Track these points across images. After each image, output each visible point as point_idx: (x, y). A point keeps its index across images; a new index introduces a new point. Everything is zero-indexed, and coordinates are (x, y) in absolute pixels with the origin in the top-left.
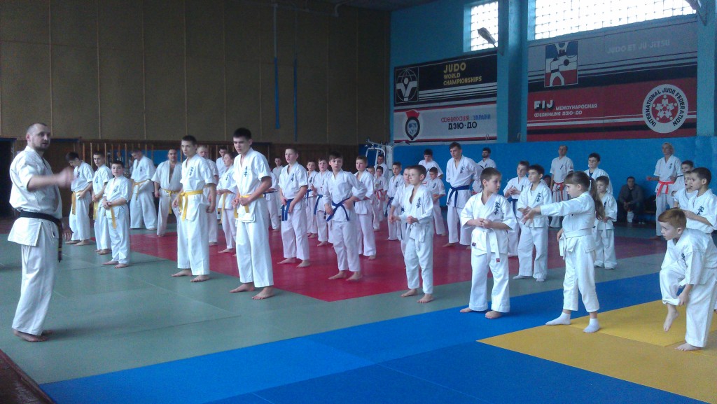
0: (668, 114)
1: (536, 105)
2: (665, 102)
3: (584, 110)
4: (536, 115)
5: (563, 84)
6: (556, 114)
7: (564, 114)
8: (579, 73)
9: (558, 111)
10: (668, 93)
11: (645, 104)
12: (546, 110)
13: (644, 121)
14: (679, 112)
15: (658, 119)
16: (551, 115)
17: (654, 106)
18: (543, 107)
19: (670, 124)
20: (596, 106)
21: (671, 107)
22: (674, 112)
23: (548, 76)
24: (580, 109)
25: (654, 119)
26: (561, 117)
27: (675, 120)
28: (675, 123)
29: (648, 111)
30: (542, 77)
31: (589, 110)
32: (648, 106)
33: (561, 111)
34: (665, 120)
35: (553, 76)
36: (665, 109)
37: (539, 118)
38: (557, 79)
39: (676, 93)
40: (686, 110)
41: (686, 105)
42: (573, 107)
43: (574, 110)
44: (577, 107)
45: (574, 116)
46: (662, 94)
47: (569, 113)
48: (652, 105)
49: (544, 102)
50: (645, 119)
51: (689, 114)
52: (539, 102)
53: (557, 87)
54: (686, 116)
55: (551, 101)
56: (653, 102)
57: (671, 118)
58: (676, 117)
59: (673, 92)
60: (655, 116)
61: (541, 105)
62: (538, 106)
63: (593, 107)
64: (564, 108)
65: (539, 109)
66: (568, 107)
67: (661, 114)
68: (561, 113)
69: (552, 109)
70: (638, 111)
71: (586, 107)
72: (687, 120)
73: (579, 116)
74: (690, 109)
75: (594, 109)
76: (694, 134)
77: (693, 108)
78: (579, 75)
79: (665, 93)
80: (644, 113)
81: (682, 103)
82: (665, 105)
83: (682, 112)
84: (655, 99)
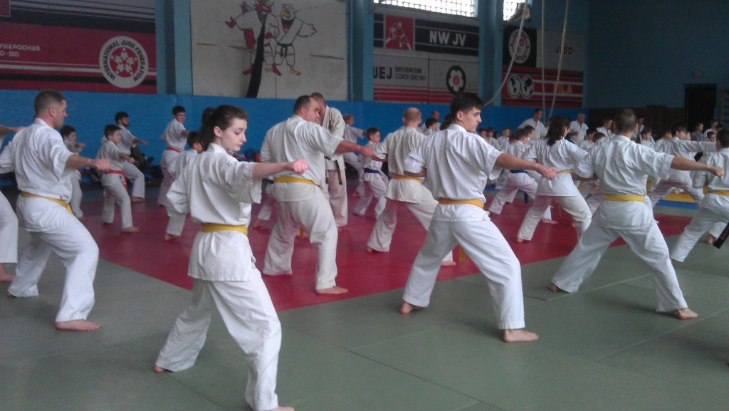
0: (128, 69)
2: (124, 55)
3: (21, 52)
10: (127, 47)
11: (102, 55)
13: (102, 74)
14: (139, 67)
15: (117, 72)
17: (112, 58)
19: (131, 79)
20: (38, 48)
21: (131, 61)
22: (134, 67)
24: (16, 50)
25: (112, 72)
27: (135, 75)
28: (135, 79)
29: (105, 62)
31: (30, 52)
32: (106, 57)
34: (124, 74)
36: (124, 62)
39: (135, 47)
40: (146, 66)
41: (146, 61)
42: (5, 46)
43: (7, 50)
44: (10, 47)
45: (6, 57)
46: (121, 46)
48: (110, 56)
50: (102, 70)
51: (149, 71)
54: (146, 73)
56: (111, 53)
57: (132, 73)
58: (137, 72)
59: (132, 46)
60: (115, 69)
63: (34, 49)
67: (120, 68)
70: (94, 61)
71: (24, 47)
72: (147, 76)
73: (14, 58)
74: (150, 66)
75: (36, 52)
76: (155, 92)
77: (153, 64)
78: (12, 6)
79: (124, 46)
80: (101, 64)
81: (142, 59)
82: (124, 59)
83: (142, 68)
84: (113, 50)
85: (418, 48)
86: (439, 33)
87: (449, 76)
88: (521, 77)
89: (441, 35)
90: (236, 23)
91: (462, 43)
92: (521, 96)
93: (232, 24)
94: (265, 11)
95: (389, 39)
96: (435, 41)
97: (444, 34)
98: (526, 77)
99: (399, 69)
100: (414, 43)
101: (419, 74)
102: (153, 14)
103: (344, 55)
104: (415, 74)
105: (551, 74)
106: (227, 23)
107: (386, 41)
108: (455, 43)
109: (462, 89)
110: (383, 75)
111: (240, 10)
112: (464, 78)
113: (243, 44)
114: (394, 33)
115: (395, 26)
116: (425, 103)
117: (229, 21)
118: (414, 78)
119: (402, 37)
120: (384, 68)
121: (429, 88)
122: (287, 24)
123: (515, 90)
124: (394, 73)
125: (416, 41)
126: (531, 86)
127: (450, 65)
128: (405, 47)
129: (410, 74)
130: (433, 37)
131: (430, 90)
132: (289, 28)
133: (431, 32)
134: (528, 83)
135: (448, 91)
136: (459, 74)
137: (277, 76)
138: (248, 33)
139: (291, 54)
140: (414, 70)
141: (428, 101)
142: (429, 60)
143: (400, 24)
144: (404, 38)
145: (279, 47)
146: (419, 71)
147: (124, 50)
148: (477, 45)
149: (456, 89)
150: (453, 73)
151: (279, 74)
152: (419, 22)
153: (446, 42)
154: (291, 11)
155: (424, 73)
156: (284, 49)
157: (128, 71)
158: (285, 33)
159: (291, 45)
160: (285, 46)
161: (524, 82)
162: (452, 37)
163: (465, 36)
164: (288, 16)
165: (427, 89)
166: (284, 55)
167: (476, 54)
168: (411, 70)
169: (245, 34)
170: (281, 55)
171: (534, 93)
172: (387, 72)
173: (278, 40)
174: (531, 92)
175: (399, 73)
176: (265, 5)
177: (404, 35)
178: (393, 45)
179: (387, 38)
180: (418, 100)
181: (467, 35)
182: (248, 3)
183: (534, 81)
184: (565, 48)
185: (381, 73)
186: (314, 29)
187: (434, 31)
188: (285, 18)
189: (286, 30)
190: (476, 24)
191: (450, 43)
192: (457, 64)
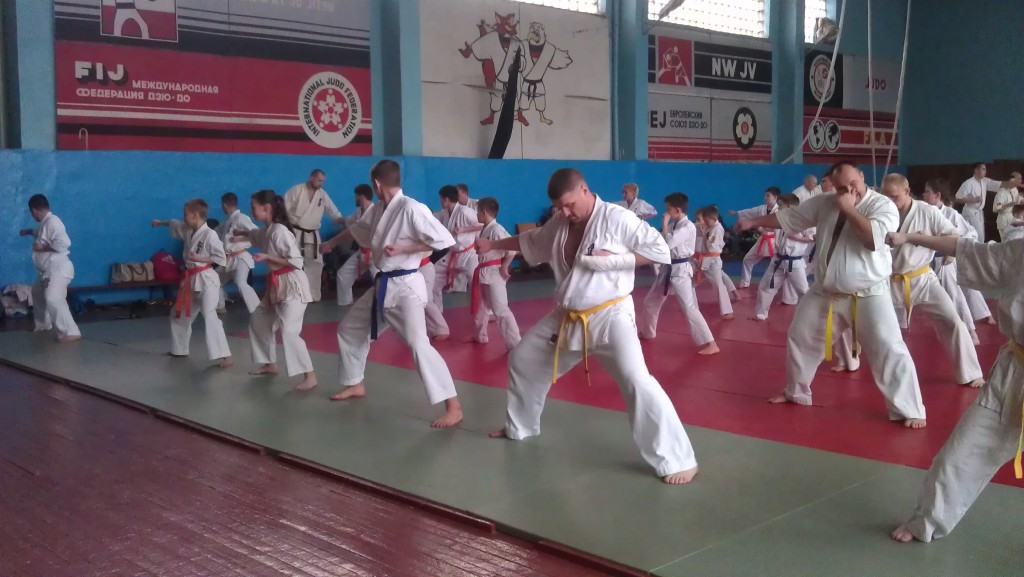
0: (336, 119)
1: (81, 69)
2: (331, 100)
3: (192, 95)
4: (82, 92)
5: (145, 36)
6: (134, 95)
7: (151, 97)
8: (179, 21)
9: (138, 90)
10: (334, 87)
11: (301, 99)
12: (106, 83)
13: (301, 128)
14: (350, 117)
15: (322, 125)
16: (120, 95)
17: (316, 103)
18: (100, 76)
19: (339, 134)
20: (216, 90)
21: (339, 108)
22: (344, 116)
23: (109, 13)
24: (186, 92)
25: (316, 125)
26: (145, 102)
27: (345, 129)
28: (345, 134)
29: (306, 110)
30: (92, 12)
31: (205, 95)
32: (306, 103)
33: (146, 92)
34: (331, 128)
35: (121, 16)
36: (331, 110)
37: (89, 99)
38: (130, 25)
39: (345, 88)
40: (359, 115)
41: (359, 108)
42: (172, 86)
43: (173, 93)
44: (178, 87)
45: (173, 103)
46: (326, 86)
47: (162, 97)
48: (312, 102)
49: (99, 67)
50: (302, 122)
51: (363, 122)
52: (88, 65)
53: (131, 39)
54: (359, 125)
55: (120, 68)
56: (313, 96)
57: (340, 126)
58: (347, 125)
59: (341, 85)
60: (318, 120)
61: (93, 71)
62: (86, 73)
63: (210, 90)
64: (151, 85)
65: (90, 80)
66: (160, 85)
67: (326, 118)
68: (146, 96)
69: (124, 84)
70: (291, 109)
71: (197, 88)
72: (360, 130)
73: (183, 105)
74: (363, 116)
75: (212, 95)
76: (369, 152)
77: (367, 113)
78: (180, 26)
79: (330, 86)
80: (301, 114)
81: (354, 105)
82: (331, 105)
83: (354, 118)
84: (316, 92)
85: (699, 83)
86: (723, 61)
87: (735, 123)
88: (825, 122)
89: (726, 63)
90: (472, 51)
91: (752, 76)
92: (825, 150)
93: (467, 52)
94: (508, 32)
95: (663, 71)
96: (719, 73)
97: (729, 62)
98: (832, 122)
99: (674, 113)
100: (694, 76)
101: (700, 121)
102: (368, 39)
103: (607, 95)
104: (695, 120)
105: (860, 117)
106: (460, 50)
107: (659, 73)
108: (743, 75)
109: (752, 141)
110: (654, 123)
111: (477, 32)
112: (754, 124)
113: (481, 80)
114: (669, 62)
115: (670, 52)
116: (706, 161)
117: (464, 48)
118: (693, 125)
119: (678, 68)
120: (656, 113)
121: (711, 139)
122: (536, 51)
123: (818, 140)
124: (668, 119)
125: (696, 73)
126: (837, 135)
127: (737, 107)
128: (682, 82)
129: (688, 120)
130: (716, 67)
131: (714, 142)
132: (538, 57)
133: (714, 60)
134: (834, 130)
135: (735, 143)
136: (748, 119)
137: (523, 126)
138: (488, 65)
139: (541, 95)
140: (693, 115)
141: (711, 158)
142: (712, 99)
143: (676, 49)
144: (681, 68)
145: (527, 85)
146: (700, 115)
147: (330, 91)
148: (769, 79)
149: (745, 141)
150: (742, 118)
151: (527, 124)
152: (699, 45)
153: (732, 75)
154: (541, 33)
155: (706, 118)
156: (532, 87)
157: (336, 124)
158: (534, 64)
159: (541, 81)
160: (533, 83)
161: (828, 130)
162: (740, 68)
163: (755, 65)
164: (537, 39)
165: (708, 141)
166: (532, 95)
167: (767, 90)
168: (689, 115)
169: (483, 65)
170: (529, 96)
171: (841, 145)
172: (660, 119)
173: (525, 73)
174: (837, 143)
175: (675, 119)
176: (508, 24)
177: (681, 64)
178: (668, 79)
179: (660, 68)
180: (697, 157)
181: (758, 63)
182: (487, 22)
183: (841, 128)
184: (876, 81)
185: (653, 119)
186: (569, 58)
187: (717, 58)
188: (533, 43)
189: (535, 60)
190: (767, 47)
191: (737, 75)
192: (745, 105)
